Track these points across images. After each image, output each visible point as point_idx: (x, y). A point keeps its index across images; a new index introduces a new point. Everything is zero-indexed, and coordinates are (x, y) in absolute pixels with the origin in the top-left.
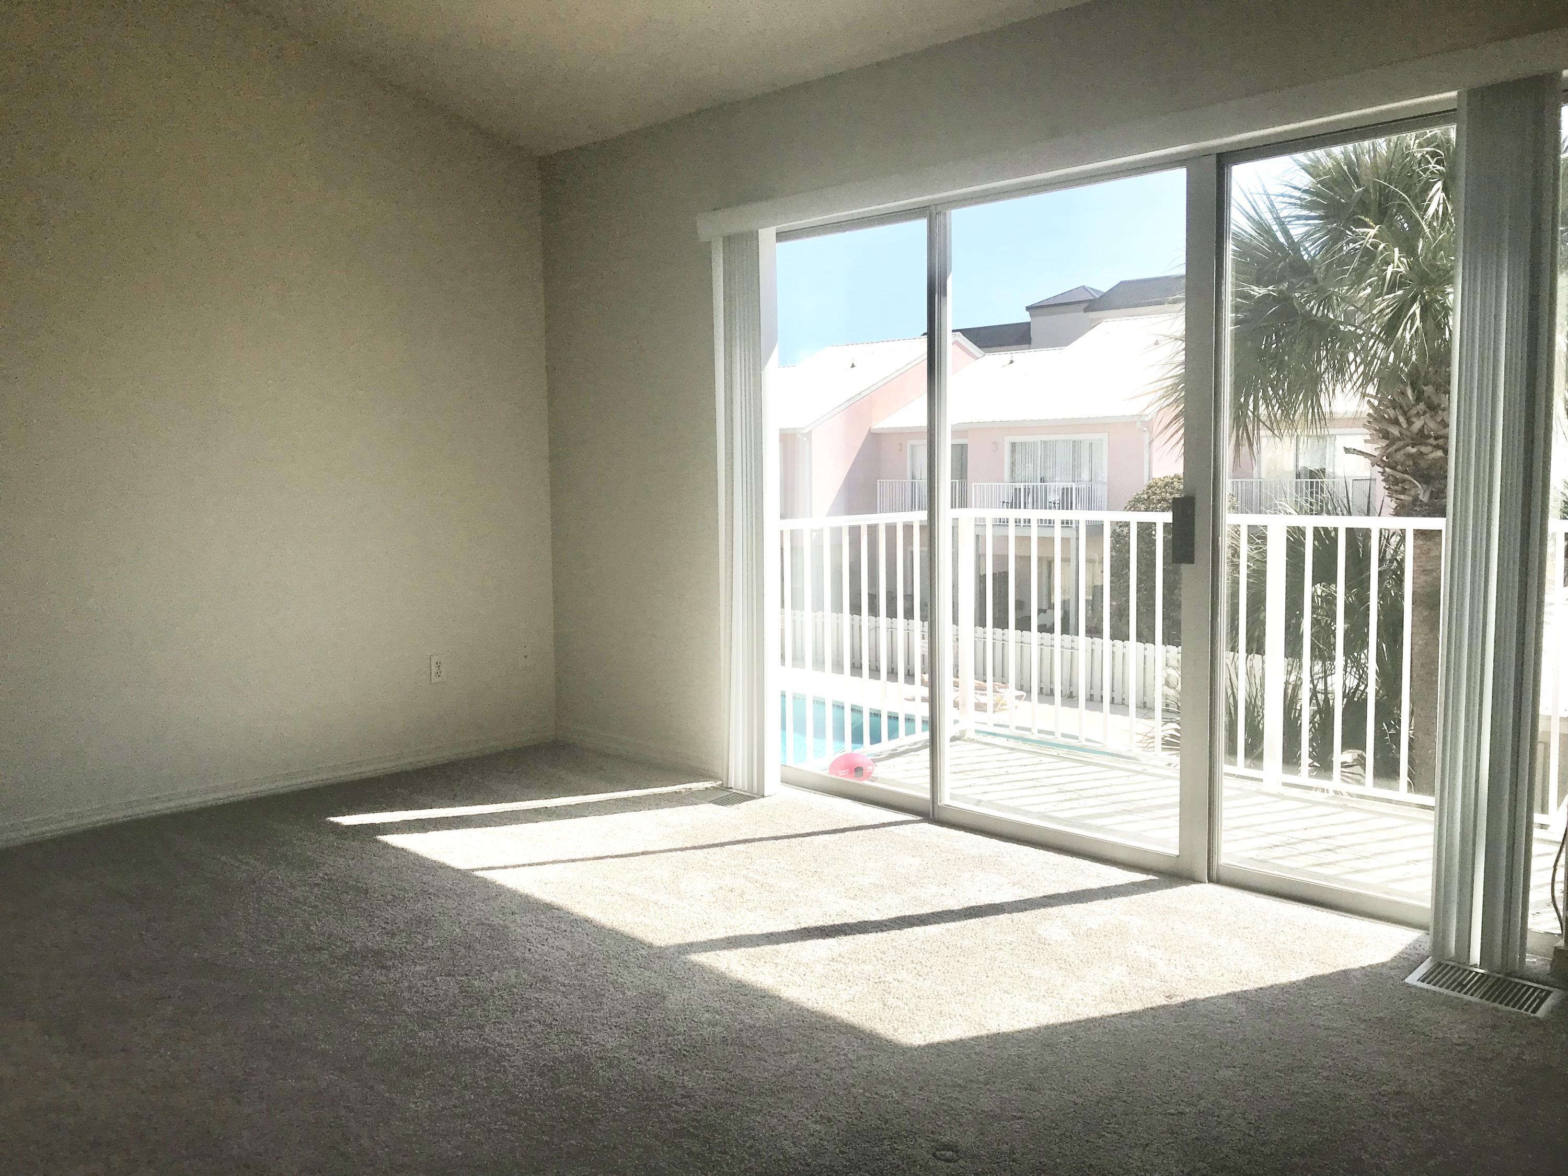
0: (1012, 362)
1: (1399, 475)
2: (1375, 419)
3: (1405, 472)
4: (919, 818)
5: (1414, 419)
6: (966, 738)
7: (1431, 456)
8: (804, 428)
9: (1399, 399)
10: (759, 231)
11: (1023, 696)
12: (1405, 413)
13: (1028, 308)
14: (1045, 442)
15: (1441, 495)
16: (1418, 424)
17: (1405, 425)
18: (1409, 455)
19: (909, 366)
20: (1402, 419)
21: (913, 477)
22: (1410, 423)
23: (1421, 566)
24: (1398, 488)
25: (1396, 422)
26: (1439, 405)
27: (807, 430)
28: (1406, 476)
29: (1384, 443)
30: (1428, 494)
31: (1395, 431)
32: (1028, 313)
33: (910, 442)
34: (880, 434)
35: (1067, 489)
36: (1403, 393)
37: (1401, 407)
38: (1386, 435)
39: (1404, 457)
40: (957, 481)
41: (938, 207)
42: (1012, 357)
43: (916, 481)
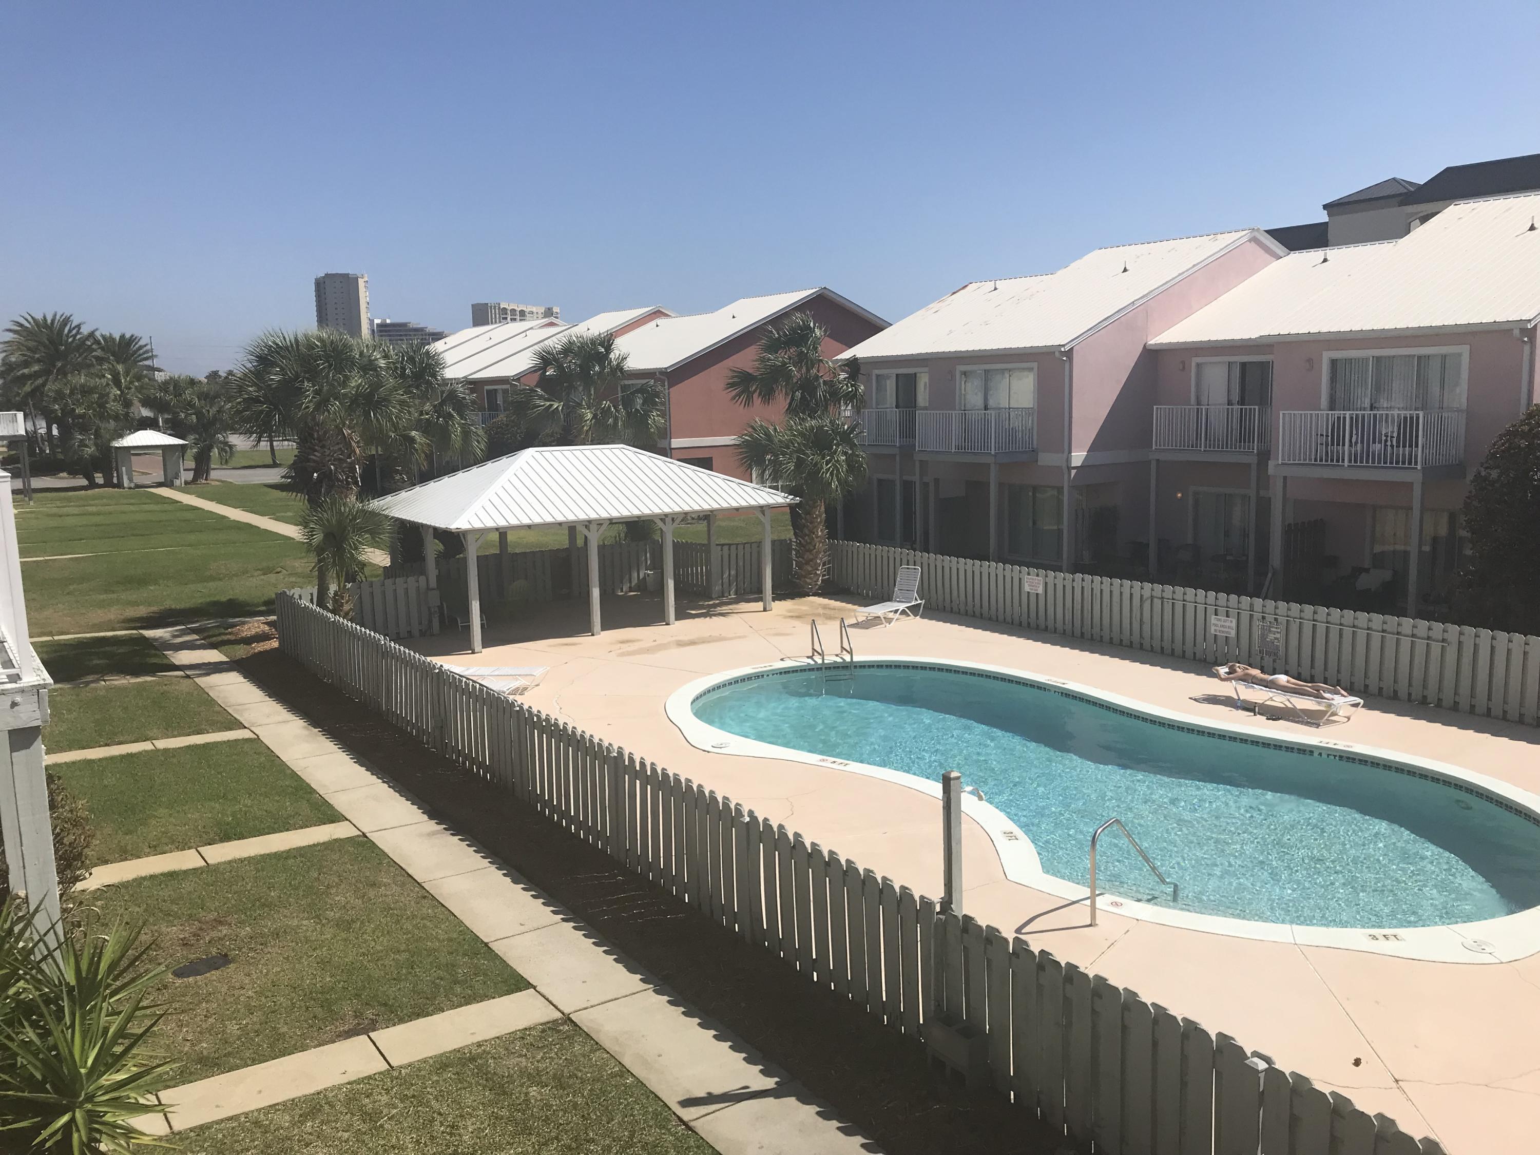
0: (1325, 260)
8: (1063, 346)
11: (1359, 703)
13: (1325, 207)
14: (1377, 358)
19: (1196, 269)
21: (1199, 403)
27: (1067, 348)
32: (1326, 212)
33: (1196, 360)
34: (1160, 350)
35: (1412, 418)
40: (1257, 407)
42: (1326, 254)
43: (1204, 407)
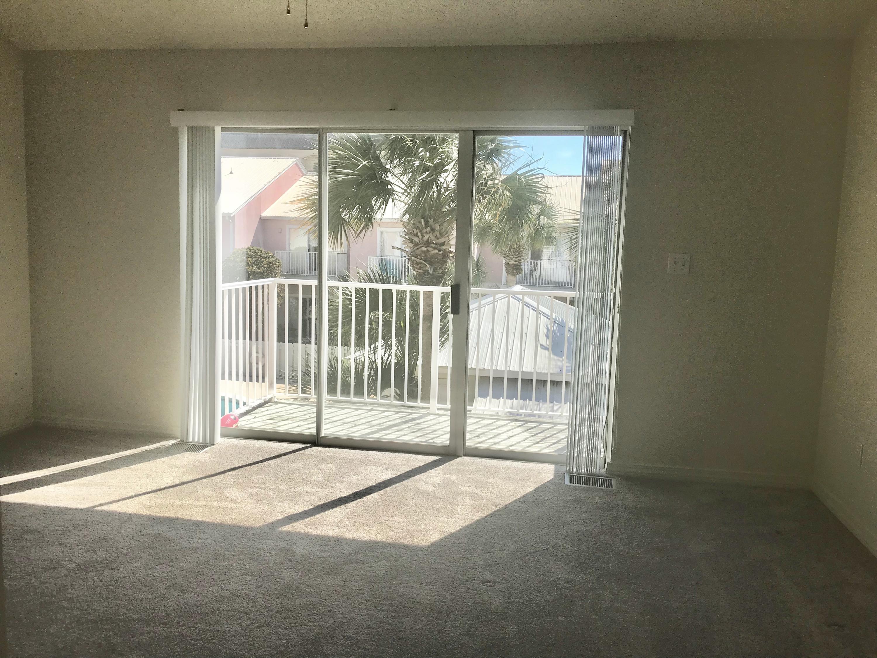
1: (418, 261)
2: (407, 233)
3: (421, 259)
4: (309, 445)
5: (425, 235)
6: (272, 401)
7: (433, 252)
9: (419, 225)
10: (215, 127)
12: (420, 231)
15: (436, 270)
16: (426, 237)
17: (420, 237)
18: (423, 251)
20: (419, 234)
22: (423, 236)
23: (427, 303)
24: (418, 267)
25: (417, 235)
26: (435, 229)
28: (422, 261)
29: (411, 245)
30: (432, 270)
31: (416, 240)
36: (420, 222)
37: (419, 228)
38: (411, 241)
39: (421, 252)
41: (324, 130)
